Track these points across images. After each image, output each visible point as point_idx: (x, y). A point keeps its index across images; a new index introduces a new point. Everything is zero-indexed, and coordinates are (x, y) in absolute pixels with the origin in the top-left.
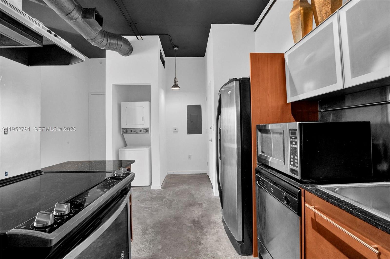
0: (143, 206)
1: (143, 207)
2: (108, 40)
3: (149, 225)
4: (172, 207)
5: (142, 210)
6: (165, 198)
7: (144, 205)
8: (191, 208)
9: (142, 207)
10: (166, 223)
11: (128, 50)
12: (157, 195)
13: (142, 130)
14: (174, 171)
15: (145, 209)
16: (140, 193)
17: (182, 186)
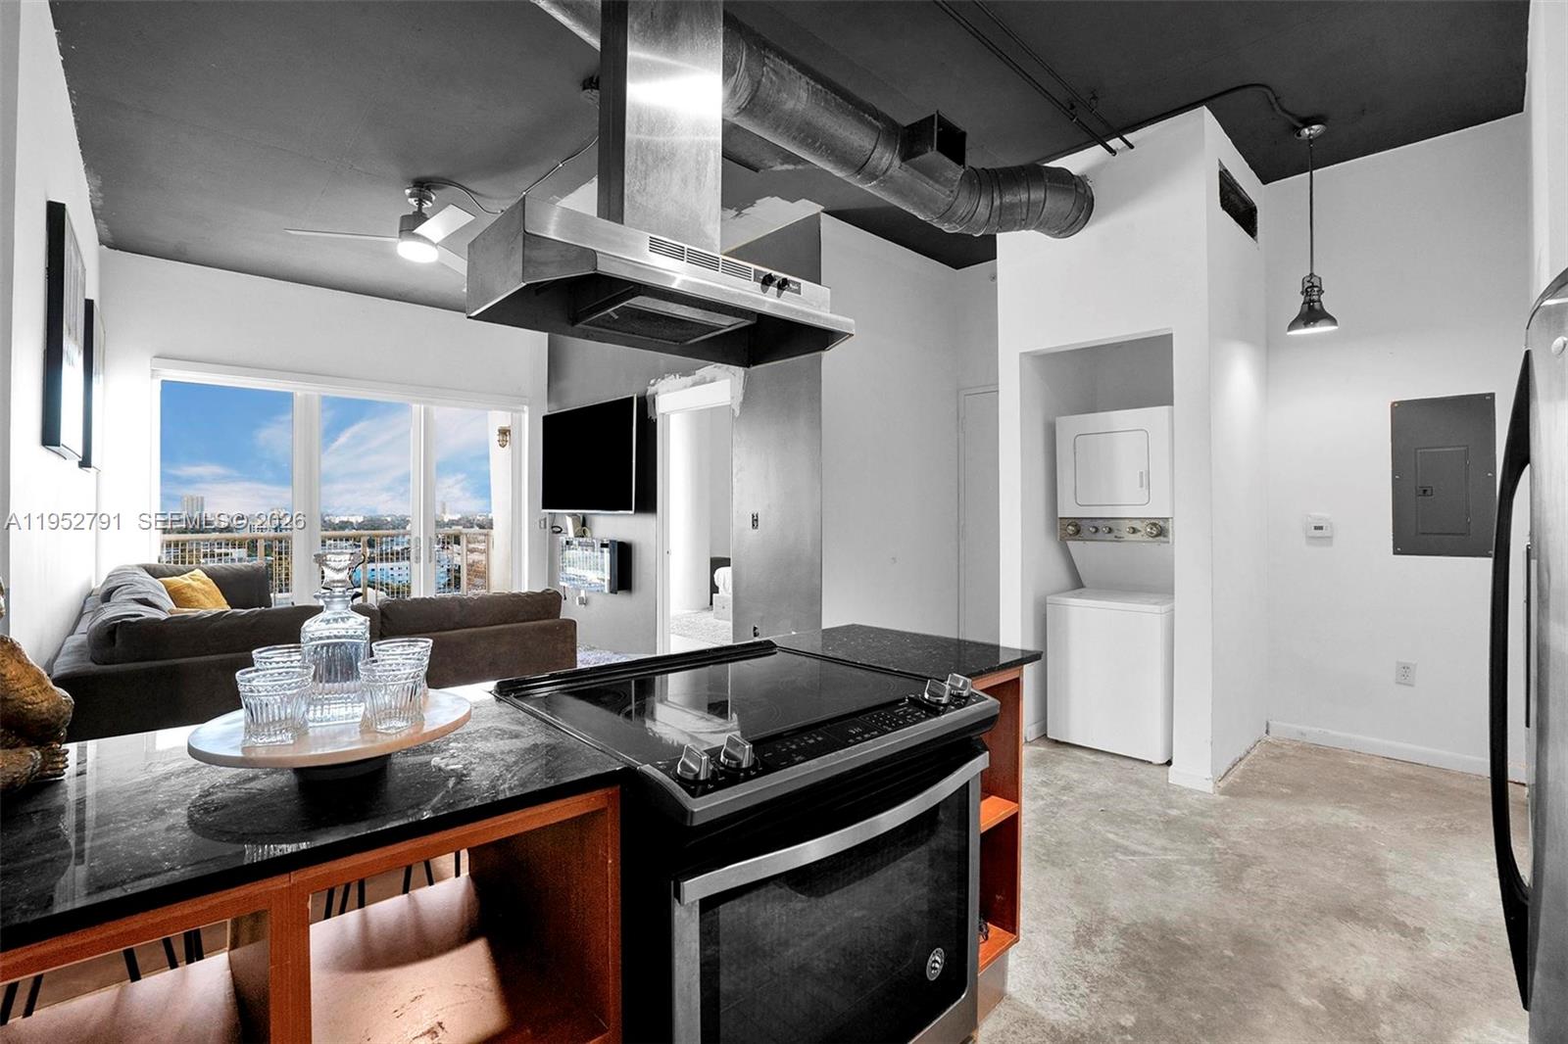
0: (1111, 836)
1: (1113, 841)
2: (993, 198)
3: (1114, 919)
4: (1240, 887)
5: (1104, 853)
6: (1219, 837)
7: (1117, 834)
8: (1348, 932)
9: (1106, 841)
10: (1189, 943)
11: (1075, 213)
12: (1186, 811)
13: (1137, 525)
14: (1305, 728)
15: (1117, 851)
16: (1115, 784)
17: (1329, 810)
